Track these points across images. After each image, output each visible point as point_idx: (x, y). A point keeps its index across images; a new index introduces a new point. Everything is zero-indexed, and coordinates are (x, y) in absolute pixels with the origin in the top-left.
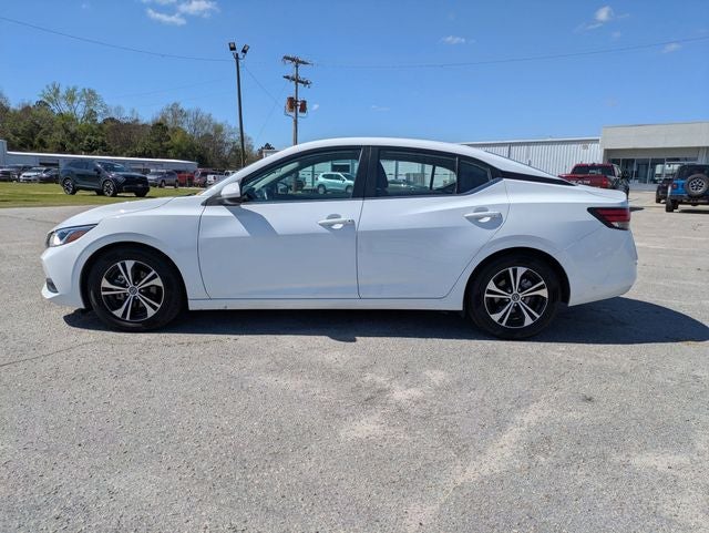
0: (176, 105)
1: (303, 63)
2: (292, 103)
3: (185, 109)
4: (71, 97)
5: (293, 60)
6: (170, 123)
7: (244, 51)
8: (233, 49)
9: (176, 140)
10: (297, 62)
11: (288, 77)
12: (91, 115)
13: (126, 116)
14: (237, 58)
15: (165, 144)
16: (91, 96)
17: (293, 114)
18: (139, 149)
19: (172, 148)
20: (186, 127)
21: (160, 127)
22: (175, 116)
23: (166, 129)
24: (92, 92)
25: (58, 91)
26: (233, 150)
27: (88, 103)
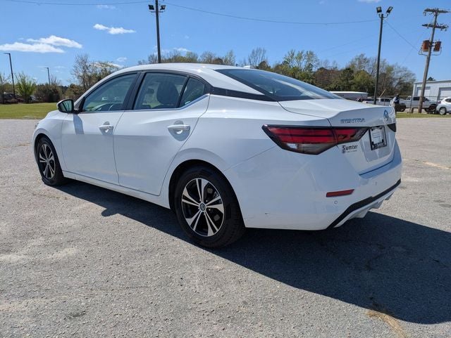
0: (362, 55)
1: (442, 12)
2: (427, 45)
3: (368, 57)
4: (300, 57)
5: (433, 11)
6: (357, 68)
7: (389, 11)
8: (379, 11)
9: (358, 79)
10: (436, 12)
11: (426, 25)
12: (309, 67)
13: (330, 66)
14: (382, 17)
15: (350, 81)
16: (310, 55)
17: (427, 53)
18: (332, 86)
19: (354, 84)
20: (366, 70)
21: (349, 71)
22: (360, 63)
23: (352, 72)
24: (311, 53)
25: (293, 55)
26: (398, 84)
27: (309, 59)
